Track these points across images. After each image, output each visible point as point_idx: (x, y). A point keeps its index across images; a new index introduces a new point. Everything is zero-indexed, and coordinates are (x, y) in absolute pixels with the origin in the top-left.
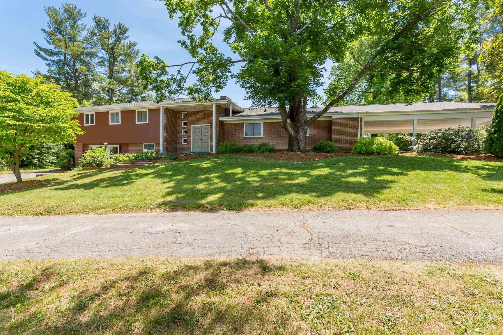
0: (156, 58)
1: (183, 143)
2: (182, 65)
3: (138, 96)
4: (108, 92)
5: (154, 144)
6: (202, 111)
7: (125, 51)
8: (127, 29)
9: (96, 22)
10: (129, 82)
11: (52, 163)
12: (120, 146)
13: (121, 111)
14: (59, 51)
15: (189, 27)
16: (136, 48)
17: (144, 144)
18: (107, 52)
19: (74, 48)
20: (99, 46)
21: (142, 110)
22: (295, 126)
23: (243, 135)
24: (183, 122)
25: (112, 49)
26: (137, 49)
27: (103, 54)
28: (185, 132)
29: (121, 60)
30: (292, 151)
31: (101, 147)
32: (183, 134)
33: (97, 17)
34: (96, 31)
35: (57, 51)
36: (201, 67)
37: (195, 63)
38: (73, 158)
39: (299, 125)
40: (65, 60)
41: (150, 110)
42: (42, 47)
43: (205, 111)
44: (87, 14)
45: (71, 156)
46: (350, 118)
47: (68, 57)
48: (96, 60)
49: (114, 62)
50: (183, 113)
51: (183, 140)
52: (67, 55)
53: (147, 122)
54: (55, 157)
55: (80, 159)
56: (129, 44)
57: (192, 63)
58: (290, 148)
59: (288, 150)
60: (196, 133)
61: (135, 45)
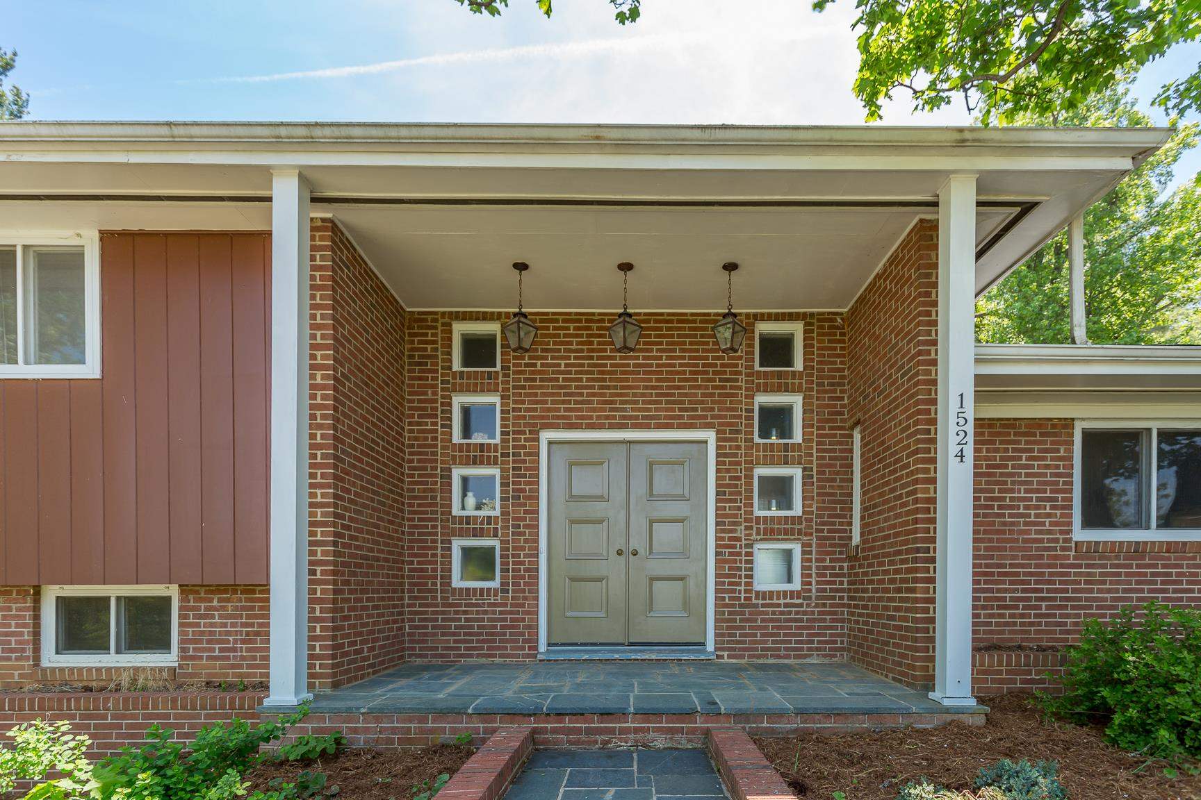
1: (457, 582)
5: (168, 590)
17: (55, 591)
23: (1067, 526)
24: (459, 401)
32: (461, 504)
50: (459, 328)
51: (455, 555)
53: (90, 368)
60: (575, 499)
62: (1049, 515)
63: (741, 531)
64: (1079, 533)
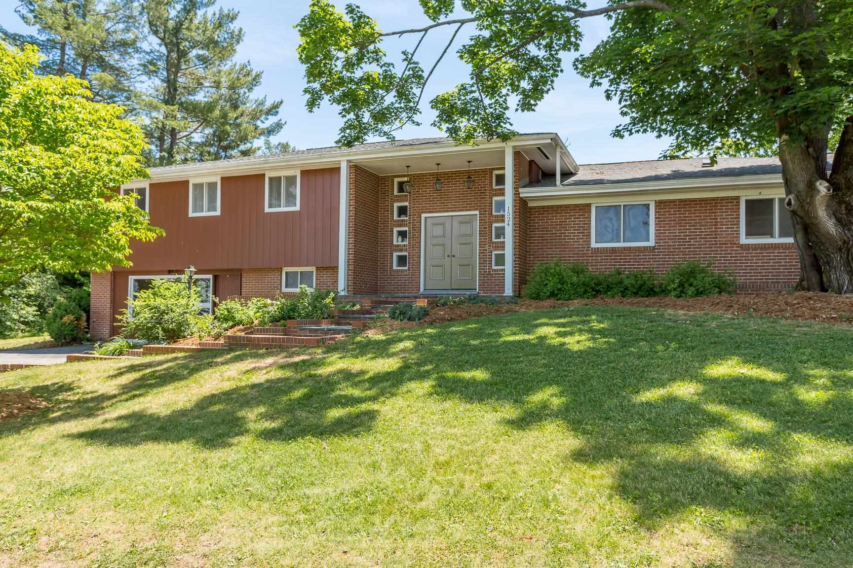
0: (351, 10)
1: (395, 267)
2: (426, 30)
3: (233, 148)
4: (161, 139)
5: (313, 269)
6: (467, 172)
7: (208, 34)
10: (217, 113)
11: (26, 323)
12: (216, 278)
13: (223, 179)
14: (48, 40)
16: (234, 26)
17: (286, 269)
18: (162, 39)
19: (86, 29)
20: (144, 26)
21: (283, 174)
22: (840, 203)
23: (588, 242)
24: (396, 205)
25: (177, 30)
26: (237, 28)
27: (152, 43)
28: (403, 234)
29: (198, 57)
30: (824, 289)
31: (178, 281)
32: (396, 241)
35: (44, 39)
36: (487, 34)
37: (463, 22)
38: (87, 311)
40: (62, 62)
41: (305, 173)
42: (11, 31)
43: (470, 171)
45: (80, 306)
47: (70, 53)
48: (134, 61)
49: (179, 62)
50: (396, 180)
51: (395, 258)
52: (67, 48)
53: (297, 208)
54: (35, 308)
55: (119, 317)
56: (217, 16)
57: (454, 22)
58: (815, 279)
59: (800, 287)
60: (434, 237)
61: (232, 19)
62: (581, 239)
63: (487, 247)
64: (594, 245)
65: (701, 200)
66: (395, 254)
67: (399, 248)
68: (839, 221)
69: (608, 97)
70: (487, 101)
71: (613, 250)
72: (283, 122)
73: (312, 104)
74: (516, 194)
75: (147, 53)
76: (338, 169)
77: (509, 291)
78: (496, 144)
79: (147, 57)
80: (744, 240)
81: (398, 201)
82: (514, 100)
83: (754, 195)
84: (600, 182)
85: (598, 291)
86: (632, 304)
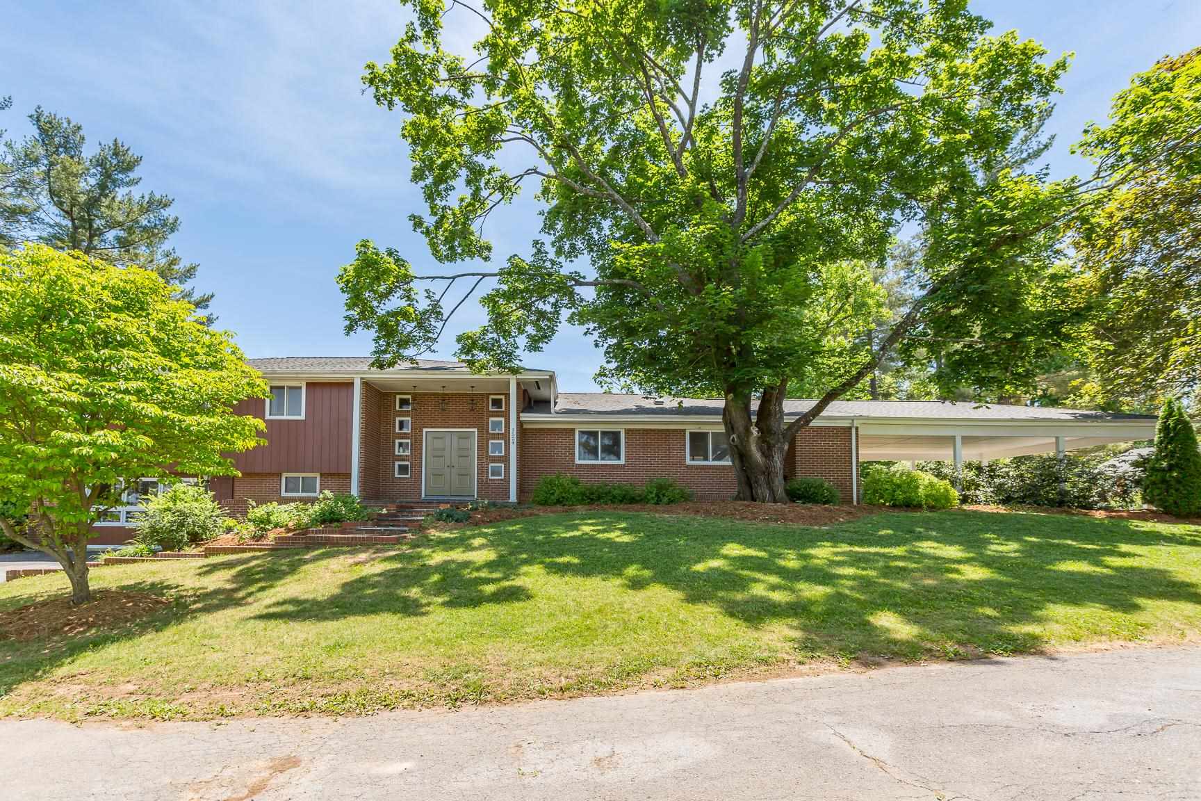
2: (454, 278)
5: (316, 475)
6: (466, 394)
7: (133, 216)
8: (138, 161)
9: (39, 128)
15: (442, 186)
16: (169, 213)
17: (285, 475)
18: (68, 213)
21: (286, 383)
23: (575, 459)
24: (398, 419)
25: (90, 205)
26: (173, 216)
28: (405, 446)
29: (118, 239)
30: (754, 499)
33: (46, 113)
34: (40, 151)
36: (505, 288)
37: (485, 276)
39: (772, 442)
41: (311, 384)
43: (474, 394)
44: (13, 99)
46: (834, 428)
50: (398, 397)
51: (396, 467)
56: (147, 199)
57: (478, 274)
58: (748, 494)
59: (738, 498)
60: (434, 449)
61: (165, 206)
62: (567, 456)
63: (485, 460)
64: (577, 461)
65: (659, 430)
66: (397, 464)
67: (401, 458)
68: (763, 453)
69: (597, 345)
70: (503, 341)
71: (593, 466)
72: (215, 317)
73: (350, 329)
74: (518, 417)
75: (51, 226)
76: (352, 384)
77: (513, 498)
78: (505, 376)
79: (51, 230)
80: (689, 462)
81: (399, 416)
82: (522, 341)
83: (695, 429)
84: (585, 412)
85: (592, 499)
86: (624, 510)
